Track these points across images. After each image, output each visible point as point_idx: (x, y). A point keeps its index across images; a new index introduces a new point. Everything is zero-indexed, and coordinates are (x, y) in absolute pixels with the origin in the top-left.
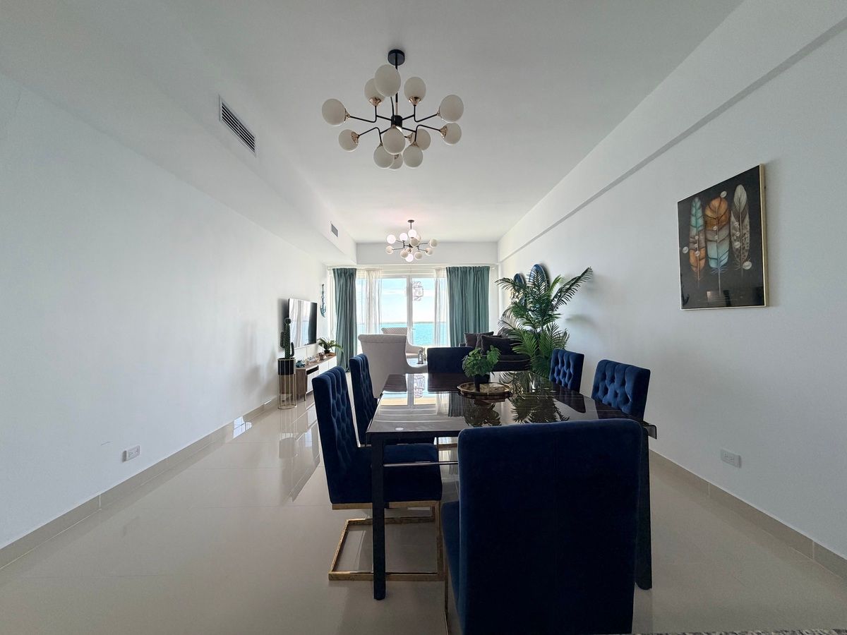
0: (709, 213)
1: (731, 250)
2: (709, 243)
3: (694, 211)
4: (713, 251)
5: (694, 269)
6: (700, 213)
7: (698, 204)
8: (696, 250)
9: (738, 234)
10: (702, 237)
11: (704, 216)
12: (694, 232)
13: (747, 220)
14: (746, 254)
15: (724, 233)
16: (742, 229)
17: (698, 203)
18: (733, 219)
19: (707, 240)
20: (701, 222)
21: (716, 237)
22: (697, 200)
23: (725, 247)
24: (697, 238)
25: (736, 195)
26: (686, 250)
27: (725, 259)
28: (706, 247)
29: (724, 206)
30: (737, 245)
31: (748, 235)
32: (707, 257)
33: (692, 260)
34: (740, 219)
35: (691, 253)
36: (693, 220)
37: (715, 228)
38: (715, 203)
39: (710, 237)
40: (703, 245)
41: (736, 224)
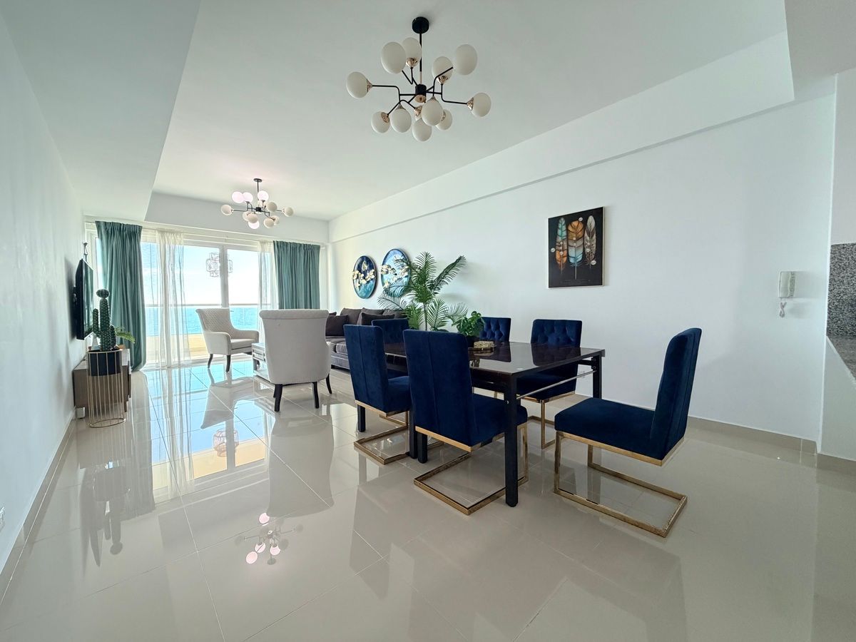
0: (570, 228)
1: (584, 253)
2: (569, 248)
3: (560, 226)
4: (572, 253)
5: (559, 263)
6: (564, 228)
7: (564, 223)
8: (560, 251)
9: (589, 244)
10: (565, 243)
11: (567, 230)
12: (559, 239)
13: (595, 236)
14: (593, 256)
15: (580, 242)
16: (591, 242)
17: (563, 221)
18: (586, 235)
19: (568, 245)
20: (565, 233)
21: (575, 244)
22: (562, 219)
23: (581, 251)
24: (561, 243)
25: (589, 221)
26: (553, 250)
27: (580, 258)
28: (568, 250)
29: (581, 226)
30: (588, 250)
31: (595, 245)
32: (568, 256)
33: (558, 257)
34: (590, 235)
35: (557, 252)
36: (559, 232)
37: (574, 239)
38: (575, 223)
39: (570, 244)
40: (566, 248)
41: (588, 238)
